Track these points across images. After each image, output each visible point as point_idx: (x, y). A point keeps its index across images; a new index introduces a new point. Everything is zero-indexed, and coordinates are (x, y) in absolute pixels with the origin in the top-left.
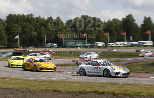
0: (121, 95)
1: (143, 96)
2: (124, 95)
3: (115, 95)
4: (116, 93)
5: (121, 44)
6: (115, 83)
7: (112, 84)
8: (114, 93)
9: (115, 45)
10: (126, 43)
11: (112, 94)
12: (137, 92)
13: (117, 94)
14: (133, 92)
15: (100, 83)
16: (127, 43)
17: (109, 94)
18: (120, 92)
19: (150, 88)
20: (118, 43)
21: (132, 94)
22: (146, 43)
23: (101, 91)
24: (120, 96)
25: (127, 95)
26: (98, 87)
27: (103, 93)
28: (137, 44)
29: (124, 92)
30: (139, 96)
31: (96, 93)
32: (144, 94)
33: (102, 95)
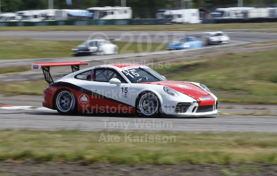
0: (104, 163)
1: (168, 164)
2: (113, 162)
3: (84, 164)
4: (89, 157)
5: (36, 17)
6: (72, 129)
7: (62, 132)
8: (81, 158)
9: (19, 18)
10: (51, 12)
11: (75, 160)
12: (151, 154)
13: (92, 161)
14: (138, 154)
15: (24, 131)
16: (56, 12)
17: (64, 163)
18: (98, 155)
19: (183, 142)
20: (27, 13)
21: (136, 158)
22: (112, 13)
23: (40, 152)
24: (102, 165)
25: (123, 162)
26: (26, 141)
27: (48, 159)
28: (84, 15)
29: (110, 155)
30: (157, 164)
31: (28, 159)
32: (170, 159)
33: (46, 165)
